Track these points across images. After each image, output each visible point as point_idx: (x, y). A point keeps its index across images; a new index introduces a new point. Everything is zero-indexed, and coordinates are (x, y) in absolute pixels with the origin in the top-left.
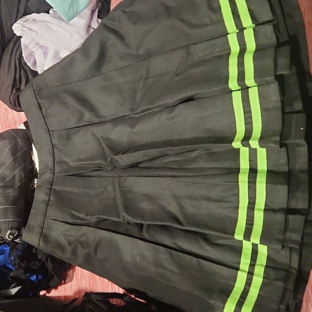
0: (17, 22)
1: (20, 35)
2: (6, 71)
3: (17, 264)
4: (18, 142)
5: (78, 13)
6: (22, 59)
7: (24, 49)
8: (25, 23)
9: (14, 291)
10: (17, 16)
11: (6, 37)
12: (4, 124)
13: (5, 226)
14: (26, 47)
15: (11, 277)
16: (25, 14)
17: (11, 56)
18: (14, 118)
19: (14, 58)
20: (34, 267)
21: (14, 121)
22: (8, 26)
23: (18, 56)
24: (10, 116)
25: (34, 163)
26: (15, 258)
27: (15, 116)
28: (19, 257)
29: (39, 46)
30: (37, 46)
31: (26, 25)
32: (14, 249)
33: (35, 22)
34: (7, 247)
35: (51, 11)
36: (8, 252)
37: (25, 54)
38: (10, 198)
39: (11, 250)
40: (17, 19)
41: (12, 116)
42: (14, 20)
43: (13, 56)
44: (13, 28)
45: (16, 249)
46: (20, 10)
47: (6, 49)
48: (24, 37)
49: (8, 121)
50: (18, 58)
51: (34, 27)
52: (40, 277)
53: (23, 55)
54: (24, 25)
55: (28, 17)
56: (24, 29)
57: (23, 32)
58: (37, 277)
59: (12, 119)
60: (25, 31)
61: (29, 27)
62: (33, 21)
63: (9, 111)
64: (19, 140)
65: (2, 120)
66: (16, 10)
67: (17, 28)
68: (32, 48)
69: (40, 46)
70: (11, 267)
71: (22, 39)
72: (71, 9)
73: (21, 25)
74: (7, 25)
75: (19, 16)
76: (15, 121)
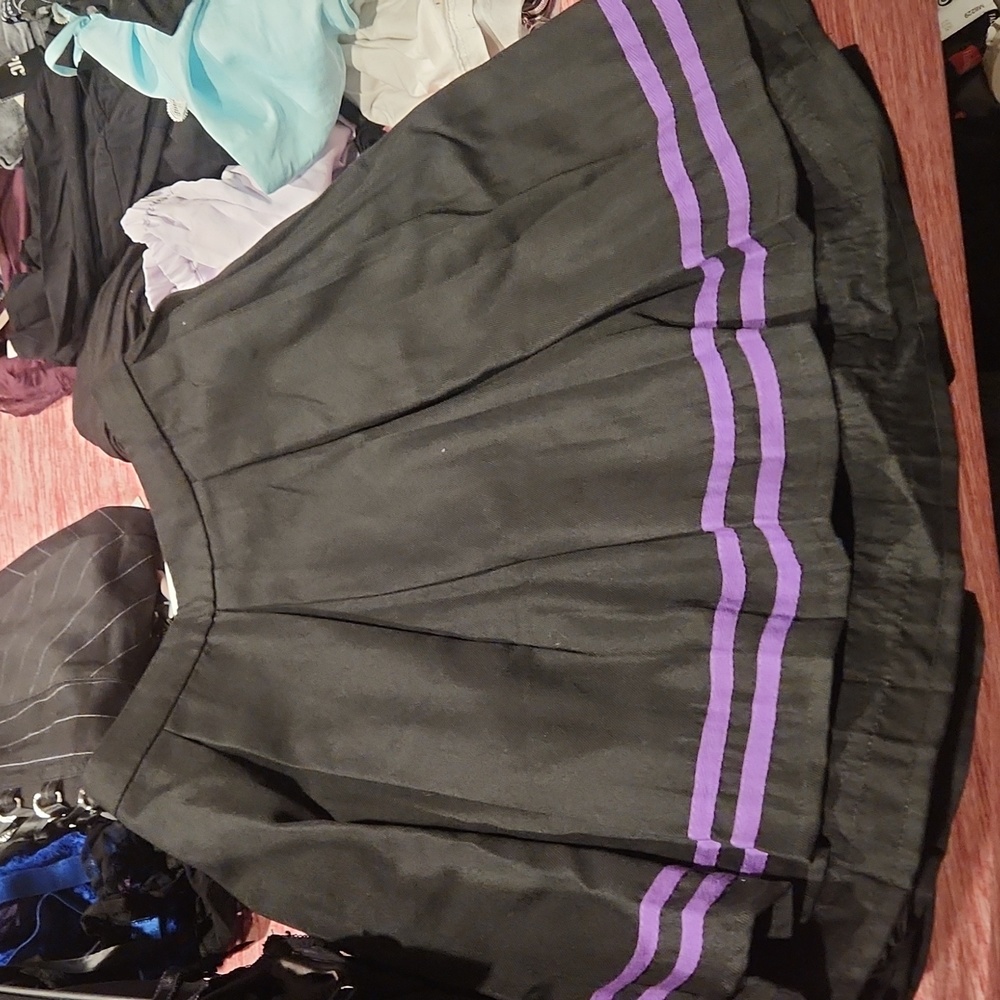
0: (135, 205)
1: (142, 242)
2: (99, 350)
3: (104, 881)
4: (120, 543)
5: (296, 168)
6: (144, 308)
7: (149, 278)
8: (155, 207)
9: (93, 960)
10: (134, 191)
11: (104, 252)
12: (87, 504)
13: (76, 771)
14: (158, 273)
15: (88, 919)
16: (156, 185)
17: (114, 303)
18: (116, 484)
19: (122, 308)
20: (156, 894)
21: (115, 494)
22: (110, 219)
23: (133, 300)
24: (105, 482)
25: (166, 603)
26: (99, 865)
27: (119, 479)
28: (113, 857)
29: (190, 268)
30: (187, 268)
31: (160, 210)
32: (100, 839)
33: (184, 202)
34: (78, 837)
35: (225, 174)
36: (80, 850)
37: (152, 291)
38: (95, 694)
39: (91, 844)
40: (137, 196)
41: (111, 480)
42: (125, 202)
43: (120, 304)
44: (122, 222)
45: (107, 837)
46: (144, 170)
47: (102, 289)
48: (153, 246)
49: (98, 495)
50: (132, 307)
51: (179, 214)
52: (171, 925)
53: (147, 294)
54: (153, 210)
55: (165, 191)
56: (153, 220)
57: (150, 230)
58: (162, 925)
59: (109, 489)
60: (154, 226)
61: (167, 216)
62: (178, 200)
63: (102, 468)
64: (125, 537)
65: (83, 495)
66: (132, 174)
67: (135, 222)
68: (172, 275)
69: (194, 268)
70: (86, 896)
71: (145, 254)
72: (277, 153)
73: (144, 212)
74: (106, 219)
75: (140, 192)
76: (118, 492)
